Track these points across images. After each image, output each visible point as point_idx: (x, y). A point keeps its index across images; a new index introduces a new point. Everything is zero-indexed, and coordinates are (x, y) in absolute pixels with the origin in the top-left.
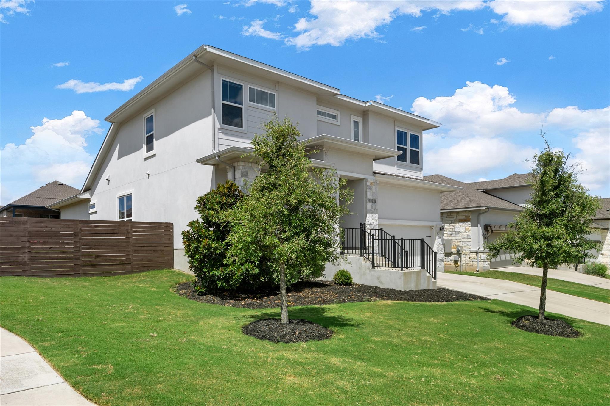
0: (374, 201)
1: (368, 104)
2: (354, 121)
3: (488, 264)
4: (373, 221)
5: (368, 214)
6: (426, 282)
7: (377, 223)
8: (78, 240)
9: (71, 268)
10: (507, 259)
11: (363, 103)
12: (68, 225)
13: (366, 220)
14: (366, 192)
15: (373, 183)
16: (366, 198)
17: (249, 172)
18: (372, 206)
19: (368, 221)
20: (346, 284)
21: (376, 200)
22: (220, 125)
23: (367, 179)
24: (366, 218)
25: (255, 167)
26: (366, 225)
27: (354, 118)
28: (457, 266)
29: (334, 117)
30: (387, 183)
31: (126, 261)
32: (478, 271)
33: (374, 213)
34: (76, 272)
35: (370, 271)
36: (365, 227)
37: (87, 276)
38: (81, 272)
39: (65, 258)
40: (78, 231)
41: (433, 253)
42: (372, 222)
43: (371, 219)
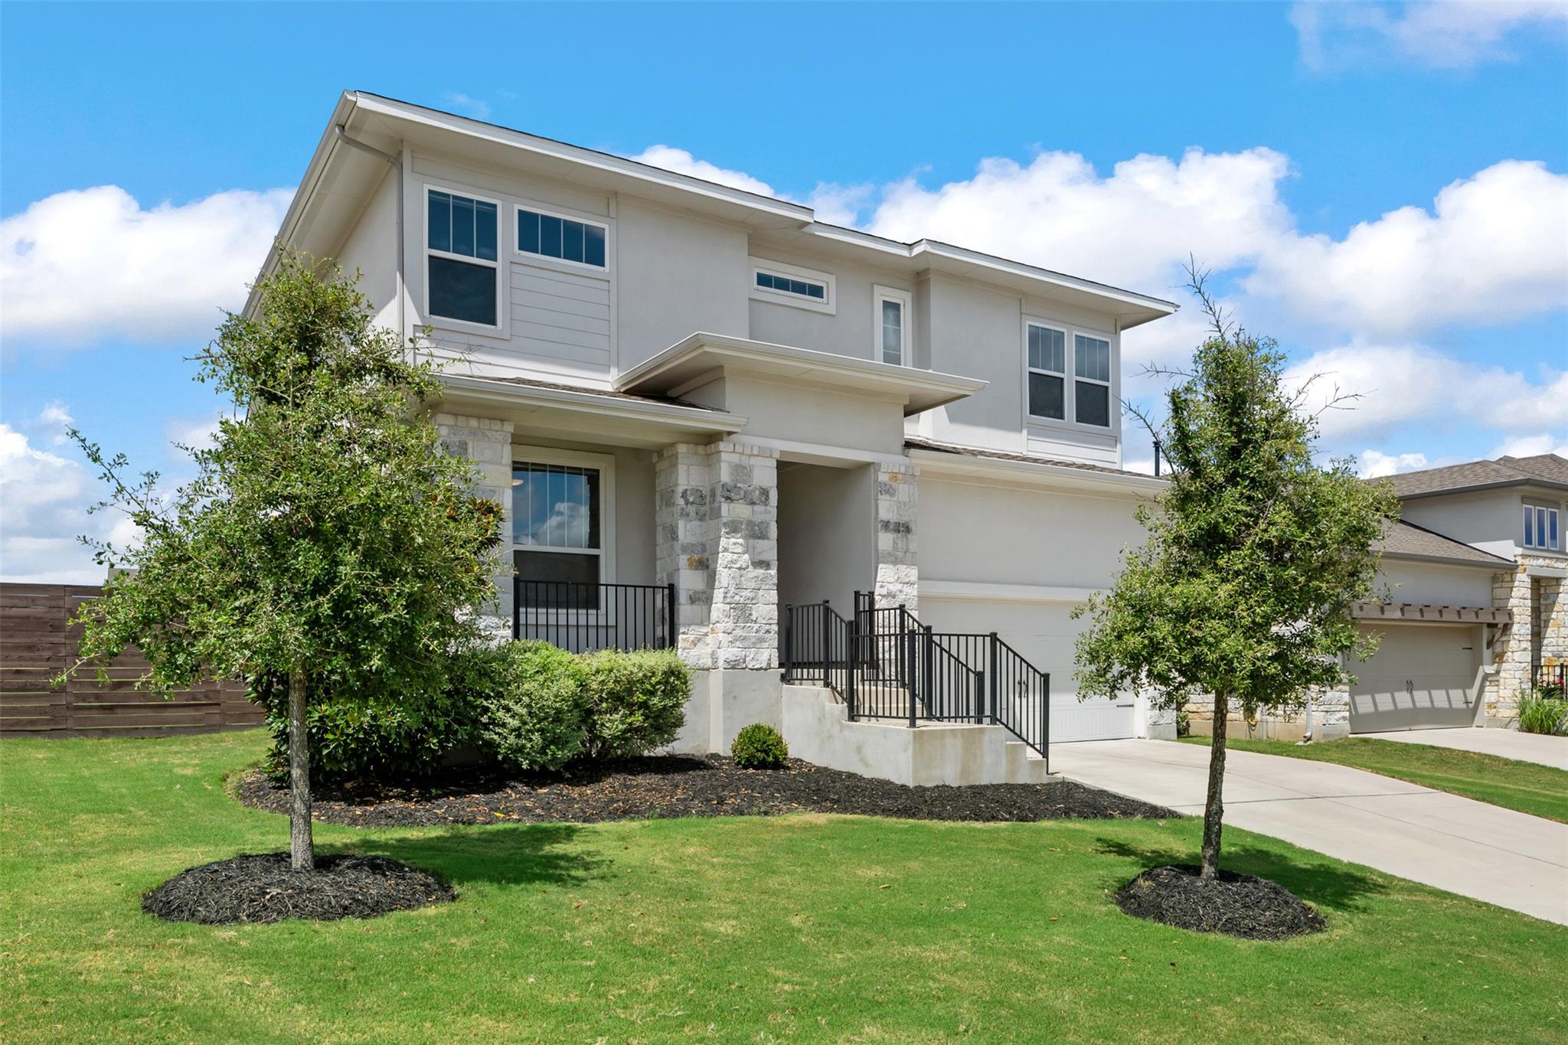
0: (903, 528)
1: (917, 250)
2: (884, 301)
3: (1344, 718)
4: (899, 586)
5: (880, 566)
6: (1004, 762)
7: (915, 593)
8: (63, 640)
9: (41, 714)
10: (1418, 705)
11: (902, 248)
12: (33, 600)
13: (875, 582)
14: (877, 500)
15: (900, 477)
16: (876, 518)
17: (470, 445)
18: (894, 542)
19: (882, 587)
20: (763, 765)
21: (912, 526)
22: (422, 317)
23: (879, 465)
24: (876, 578)
25: (490, 429)
26: (877, 598)
27: (884, 293)
28: (1253, 723)
29: (816, 291)
30: (966, 478)
31: (207, 697)
32: (1309, 739)
33: (903, 563)
34: (56, 724)
35: (842, 728)
36: (872, 602)
37: (87, 736)
38: (70, 724)
39: (24, 688)
40: (62, 614)
41: (1037, 676)
42: (893, 588)
43: (890, 580)
